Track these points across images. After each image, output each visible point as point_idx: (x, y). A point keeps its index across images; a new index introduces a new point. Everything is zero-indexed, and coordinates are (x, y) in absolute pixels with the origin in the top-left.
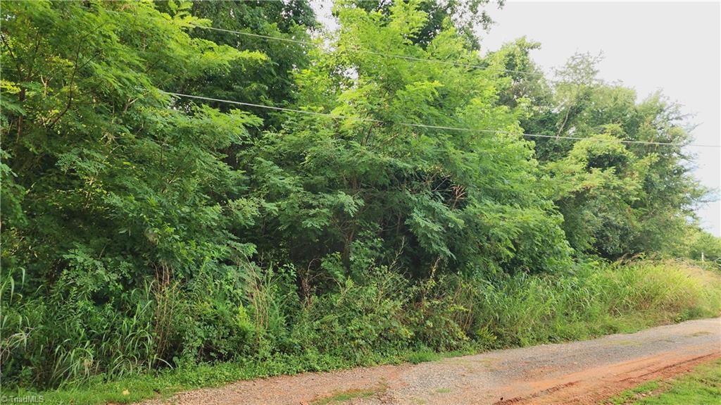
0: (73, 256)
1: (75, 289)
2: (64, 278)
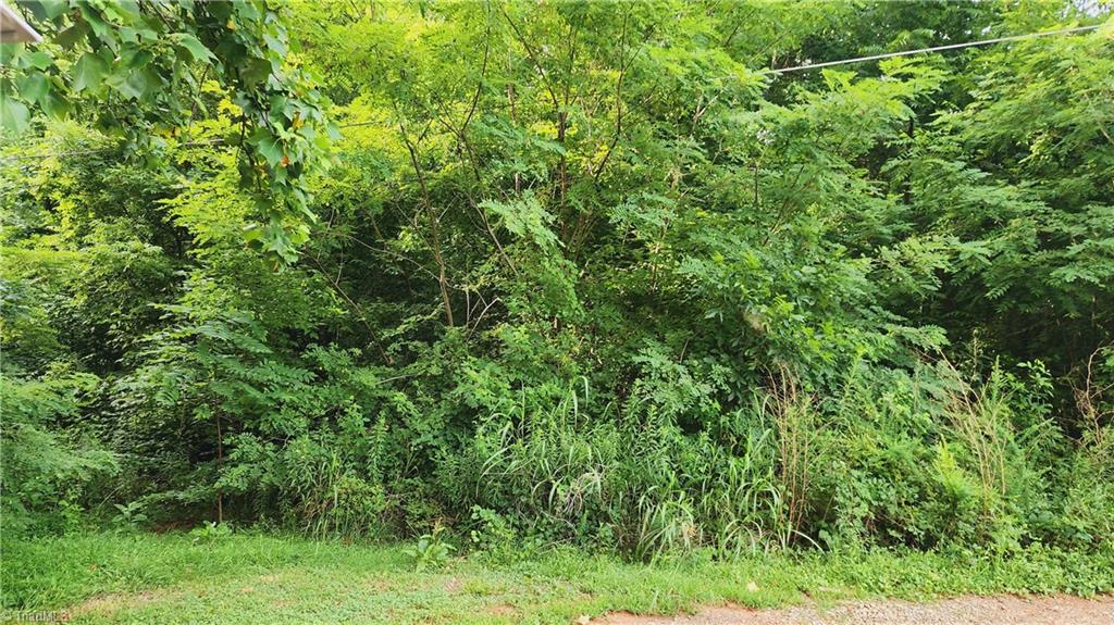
0: (645, 359)
1: (654, 407)
2: (637, 391)
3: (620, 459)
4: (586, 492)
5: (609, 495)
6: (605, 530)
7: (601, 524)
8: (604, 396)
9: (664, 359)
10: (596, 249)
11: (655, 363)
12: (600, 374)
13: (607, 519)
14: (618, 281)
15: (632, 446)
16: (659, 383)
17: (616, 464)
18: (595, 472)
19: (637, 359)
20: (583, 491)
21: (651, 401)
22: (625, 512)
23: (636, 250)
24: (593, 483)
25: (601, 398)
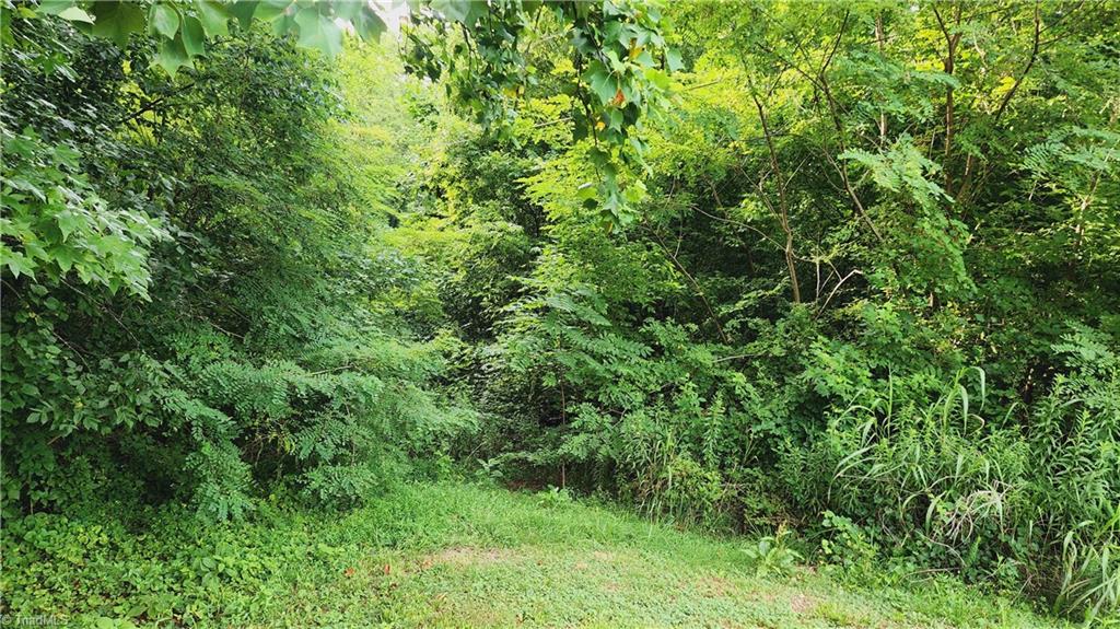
0: (1069, 348)
1: (1086, 414)
2: (1059, 391)
3: (1029, 477)
4: (977, 514)
5: (1014, 522)
6: (1007, 568)
7: (1001, 558)
8: (1001, 393)
9: (1102, 350)
10: (994, 207)
11: (1088, 353)
12: (996, 366)
13: (1008, 552)
14: (1022, 248)
15: (1047, 461)
16: (1092, 382)
17: (1023, 483)
18: (994, 491)
19: (1059, 348)
20: (974, 512)
21: (1079, 405)
22: (1035, 547)
23: (1053, 208)
24: (989, 504)
25: (997, 397)
